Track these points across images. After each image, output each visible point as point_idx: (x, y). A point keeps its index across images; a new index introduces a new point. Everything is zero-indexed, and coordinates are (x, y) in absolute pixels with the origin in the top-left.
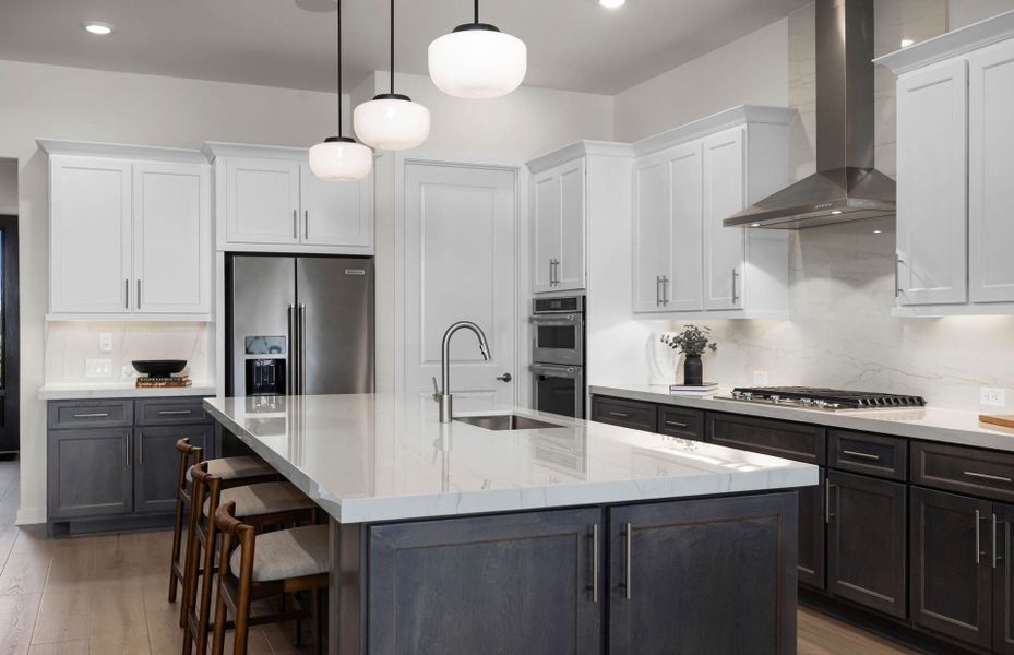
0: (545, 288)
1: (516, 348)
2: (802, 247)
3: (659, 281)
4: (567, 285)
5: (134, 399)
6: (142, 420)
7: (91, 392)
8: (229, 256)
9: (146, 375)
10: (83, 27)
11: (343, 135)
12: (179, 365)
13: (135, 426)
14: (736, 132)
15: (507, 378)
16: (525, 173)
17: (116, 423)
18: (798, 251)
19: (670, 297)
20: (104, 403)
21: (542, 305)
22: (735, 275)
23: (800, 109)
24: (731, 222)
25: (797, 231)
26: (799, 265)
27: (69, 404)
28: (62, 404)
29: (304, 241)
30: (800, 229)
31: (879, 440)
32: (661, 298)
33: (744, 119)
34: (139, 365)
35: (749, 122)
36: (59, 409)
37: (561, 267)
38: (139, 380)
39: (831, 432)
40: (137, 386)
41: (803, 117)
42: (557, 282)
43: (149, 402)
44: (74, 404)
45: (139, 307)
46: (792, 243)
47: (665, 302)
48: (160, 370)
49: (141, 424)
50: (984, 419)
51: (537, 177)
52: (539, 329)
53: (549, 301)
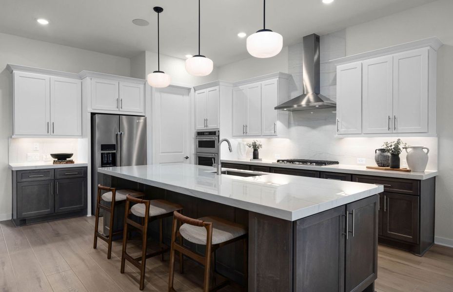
0: (201, 128)
1: (190, 147)
2: (293, 117)
3: (244, 126)
4: (211, 127)
5: (54, 169)
6: (58, 177)
7: (36, 166)
8: (93, 114)
9: (57, 159)
10: (36, 19)
11: (160, 70)
12: (70, 156)
13: (55, 179)
14: (275, 80)
15: (187, 158)
16: (192, 90)
17: (47, 178)
18: (292, 118)
19: (248, 131)
20: (42, 171)
21: (200, 134)
22: (275, 125)
23: (293, 75)
24: (276, 108)
25: (291, 112)
26: (292, 122)
27: (27, 172)
28: (24, 172)
29: (120, 109)
30: (292, 111)
31: (340, 175)
32: (245, 131)
33: (278, 76)
34: (54, 156)
35: (279, 78)
36: (22, 174)
37: (208, 121)
38: (54, 161)
39: (321, 173)
40: (54, 163)
41: (294, 78)
42: (207, 126)
43: (60, 170)
44: (28, 172)
45: (53, 132)
46: (289, 116)
47: (246, 133)
48: (61, 157)
49: (57, 178)
50: (368, 168)
51: (197, 92)
52: (199, 141)
53: (204, 132)
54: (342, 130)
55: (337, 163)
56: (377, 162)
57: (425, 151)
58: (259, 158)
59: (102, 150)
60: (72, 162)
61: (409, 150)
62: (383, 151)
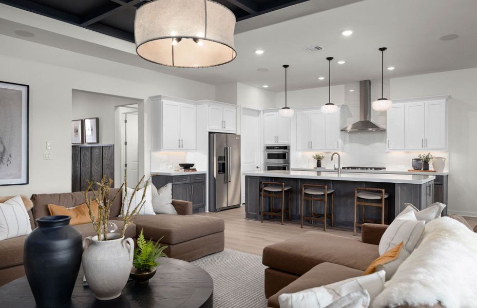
0: (272, 143)
1: (260, 159)
3: (309, 142)
4: (282, 143)
5: (190, 175)
6: (192, 181)
8: (210, 133)
12: (192, 165)
13: (190, 183)
15: (258, 167)
16: (262, 112)
17: (186, 182)
19: (313, 146)
20: (184, 176)
22: (338, 142)
23: (349, 106)
24: (342, 130)
34: (182, 165)
35: (341, 108)
37: (279, 138)
41: (349, 108)
42: (277, 142)
43: (193, 176)
47: (311, 147)
48: (187, 167)
50: (409, 170)
51: (266, 114)
52: (268, 154)
53: (274, 147)
54: (391, 147)
55: (385, 168)
56: (414, 166)
57: (443, 160)
58: (322, 166)
59: (219, 161)
60: (195, 170)
61: (433, 159)
62: (418, 160)
